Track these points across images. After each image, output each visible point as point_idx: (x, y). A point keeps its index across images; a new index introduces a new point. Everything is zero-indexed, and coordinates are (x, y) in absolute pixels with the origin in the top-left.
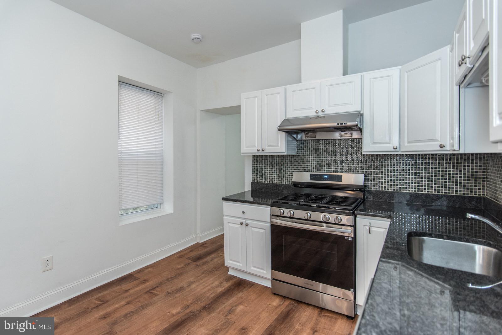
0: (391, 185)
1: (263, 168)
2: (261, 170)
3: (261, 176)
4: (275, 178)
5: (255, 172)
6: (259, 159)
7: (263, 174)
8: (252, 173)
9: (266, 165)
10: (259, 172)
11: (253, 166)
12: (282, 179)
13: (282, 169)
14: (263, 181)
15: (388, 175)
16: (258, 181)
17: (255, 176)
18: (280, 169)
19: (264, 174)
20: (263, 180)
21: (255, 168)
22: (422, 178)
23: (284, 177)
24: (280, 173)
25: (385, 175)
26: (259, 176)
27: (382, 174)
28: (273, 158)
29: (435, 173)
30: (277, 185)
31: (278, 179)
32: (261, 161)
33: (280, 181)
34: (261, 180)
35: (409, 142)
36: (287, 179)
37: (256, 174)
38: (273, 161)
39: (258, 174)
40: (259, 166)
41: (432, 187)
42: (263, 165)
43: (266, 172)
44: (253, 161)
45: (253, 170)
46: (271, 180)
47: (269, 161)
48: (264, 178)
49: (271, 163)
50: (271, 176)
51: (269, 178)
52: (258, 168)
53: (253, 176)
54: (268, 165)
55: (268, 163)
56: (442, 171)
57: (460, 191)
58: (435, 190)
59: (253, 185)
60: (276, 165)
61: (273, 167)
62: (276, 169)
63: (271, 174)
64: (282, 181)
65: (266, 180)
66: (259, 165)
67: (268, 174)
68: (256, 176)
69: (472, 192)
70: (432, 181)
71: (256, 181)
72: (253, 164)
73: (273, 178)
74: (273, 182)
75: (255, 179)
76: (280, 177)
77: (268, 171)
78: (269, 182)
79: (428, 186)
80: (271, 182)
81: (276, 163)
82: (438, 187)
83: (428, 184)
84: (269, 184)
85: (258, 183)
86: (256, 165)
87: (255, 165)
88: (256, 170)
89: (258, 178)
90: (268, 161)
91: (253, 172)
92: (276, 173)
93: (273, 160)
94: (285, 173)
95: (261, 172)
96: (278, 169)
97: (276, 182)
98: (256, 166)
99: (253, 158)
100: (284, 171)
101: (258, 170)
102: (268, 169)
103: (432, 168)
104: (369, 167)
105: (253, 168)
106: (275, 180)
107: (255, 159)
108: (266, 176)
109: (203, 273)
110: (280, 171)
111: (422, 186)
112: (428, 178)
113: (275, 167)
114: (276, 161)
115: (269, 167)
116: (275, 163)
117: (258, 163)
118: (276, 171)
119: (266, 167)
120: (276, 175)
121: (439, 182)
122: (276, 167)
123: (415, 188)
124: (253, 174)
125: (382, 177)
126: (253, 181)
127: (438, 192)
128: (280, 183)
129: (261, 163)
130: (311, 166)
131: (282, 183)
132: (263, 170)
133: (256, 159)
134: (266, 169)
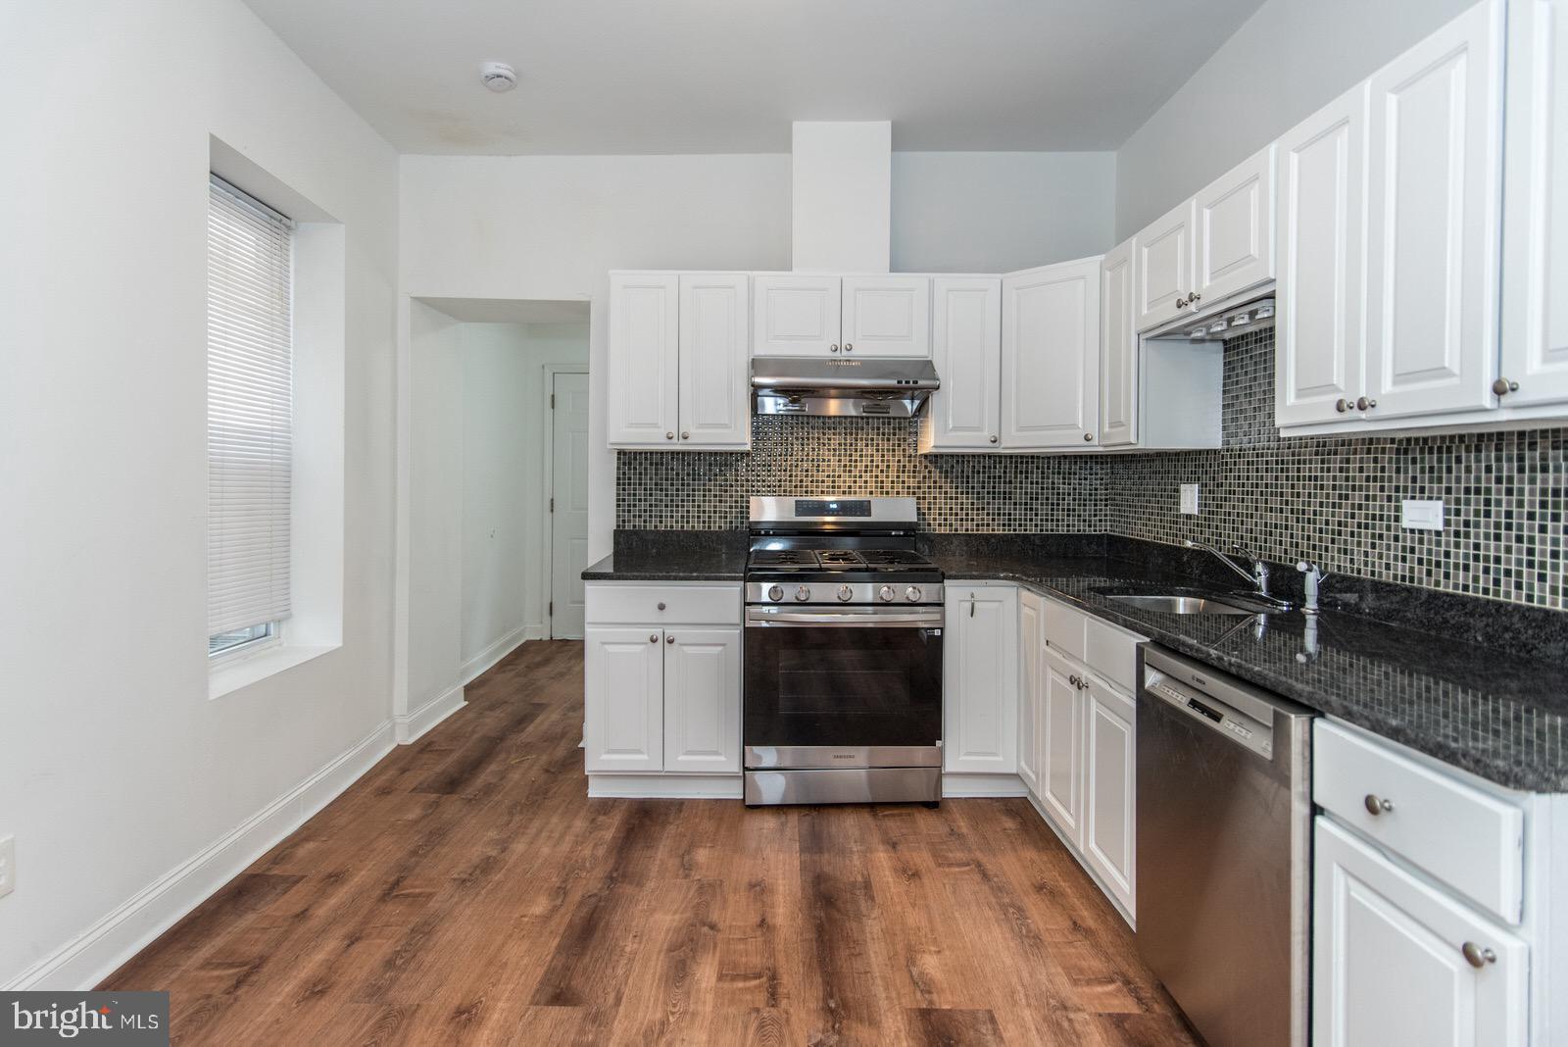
0: (962, 520)
1: (651, 489)
2: (645, 495)
3: (645, 511)
4: (688, 517)
5: (624, 500)
6: (641, 464)
7: (651, 506)
8: (615, 503)
9: (661, 479)
10: (640, 500)
11: (618, 484)
12: (710, 517)
13: (710, 490)
14: (650, 527)
15: (957, 498)
16: (634, 526)
17: (624, 511)
18: (704, 490)
19: (656, 506)
20: (651, 522)
21: (624, 490)
22: (1015, 504)
23: (715, 512)
24: (704, 501)
25: (951, 498)
26: (640, 511)
27: (946, 498)
28: (683, 460)
29: (1037, 494)
30: (696, 535)
31: (699, 517)
32: (646, 469)
33: (704, 522)
34: (645, 521)
35: (1021, 429)
36: (726, 517)
37: (629, 505)
38: (683, 470)
39: (635, 506)
40: (640, 484)
41: (1031, 520)
42: (651, 479)
43: (661, 501)
44: (618, 468)
45: (618, 495)
46: (677, 522)
47: (672, 469)
48: (656, 516)
49: (678, 474)
50: (677, 512)
51: (672, 517)
52: (635, 489)
53: (618, 511)
54: (667, 480)
55: (667, 474)
56: (1048, 489)
57: (1074, 526)
58: (1036, 525)
59: (622, 540)
60: (694, 480)
61: (683, 485)
62: (693, 490)
63: (677, 506)
64: (710, 522)
65: (661, 522)
66: (640, 479)
67: (666, 506)
68: (629, 511)
69: (1090, 526)
70: (1031, 509)
71: (628, 527)
72: (618, 479)
73: (682, 517)
74: (682, 527)
75: (624, 521)
76: (704, 512)
77: (667, 495)
78: (672, 527)
79: (1026, 520)
80: (677, 527)
81: (694, 474)
82: (1042, 520)
83: (1026, 515)
84: (673, 532)
85: (635, 532)
86: (630, 479)
87: (624, 479)
88: (629, 495)
89: (634, 516)
90: (667, 469)
91: (618, 500)
92: (694, 501)
93: (683, 465)
94: (720, 501)
95: (645, 500)
96: (699, 490)
97: (693, 527)
98: (629, 484)
99: (619, 459)
100: (715, 496)
101: (635, 495)
102: (667, 490)
103: (1032, 483)
104: (919, 482)
105: (618, 489)
106: (688, 522)
107: (624, 464)
108: (661, 511)
109: (511, 814)
110: (704, 496)
111: (1015, 520)
112: (1026, 504)
113: (688, 485)
114: (694, 469)
115: (672, 485)
116: (688, 475)
117: (635, 474)
118: (694, 496)
119: (661, 484)
120: (693, 506)
121: (1043, 510)
122: (694, 485)
123: (1004, 525)
124: (618, 506)
125: (946, 504)
126: (618, 526)
127: (1042, 530)
128: (704, 527)
129: (646, 474)
130: (791, 481)
131: (709, 527)
132: (651, 495)
133: (630, 464)
134: (661, 490)
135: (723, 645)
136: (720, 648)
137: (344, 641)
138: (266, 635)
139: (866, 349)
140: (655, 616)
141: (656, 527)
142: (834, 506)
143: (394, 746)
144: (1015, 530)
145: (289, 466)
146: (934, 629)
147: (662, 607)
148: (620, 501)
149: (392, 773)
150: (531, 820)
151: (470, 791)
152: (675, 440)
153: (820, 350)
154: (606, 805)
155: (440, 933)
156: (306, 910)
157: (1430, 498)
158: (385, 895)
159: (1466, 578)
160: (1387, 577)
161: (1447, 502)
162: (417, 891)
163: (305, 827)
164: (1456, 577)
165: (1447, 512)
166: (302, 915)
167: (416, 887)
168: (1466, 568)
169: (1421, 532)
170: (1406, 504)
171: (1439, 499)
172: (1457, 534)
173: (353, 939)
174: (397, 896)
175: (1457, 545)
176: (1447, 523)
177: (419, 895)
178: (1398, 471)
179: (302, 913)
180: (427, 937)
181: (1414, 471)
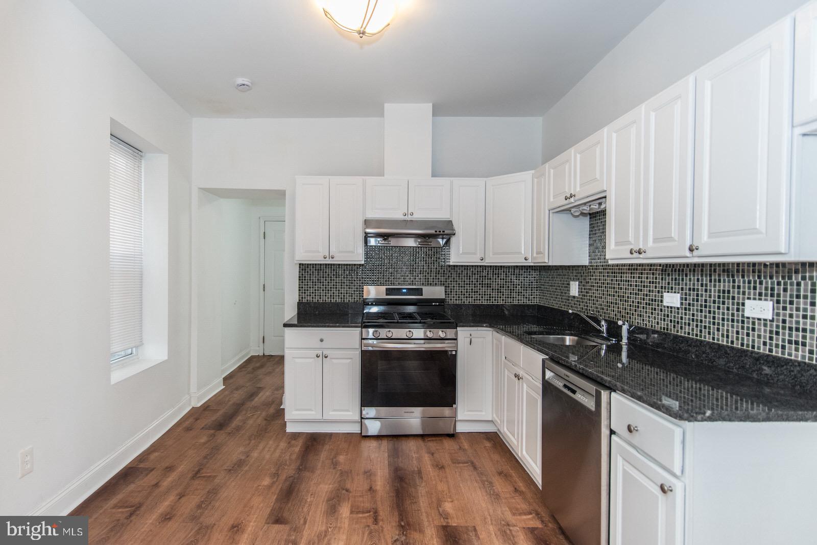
0: (467, 297)
1: (315, 282)
2: (313, 285)
3: (313, 293)
4: (333, 296)
5: (302, 288)
6: (310, 270)
7: (315, 290)
8: (298, 289)
9: (320, 277)
10: (310, 288)
11: (300, 280)
12: (344, 296)
13: (344, 283)
14: (315, 300)
15: (464, 287)
16: (307, 300)
17: (302, 293)
18: (341, 283)
19: (318, 290)
20: (315, 298)
21: (302, 282)
22: (493, 289)
23: (347, 293)
24: (341, 288)
25: (462, 287)
26: (310, 293)
27: (459, 287)
28: (331, 268)
29: (503, 284)
30: (337, 304)
31: (339, 296)
32: (313, 272)
33: (341, 298)
34: (313, 298)
35: (494, 254)
36: (352, 296)
37: (305, 290)
38: (331, 273)
39: (307, 290)
40: (310, 280)
41: (500, 297)
42: (315, 277)
43: (320, 288)
44: (300, 272)
45: (299, 285)
46: (328, 298)
47: (326, 272)
48: (318, 295)
49: (328, 275)
50: (328, 293)
51: (326, 296)
52: (308, 282)
53: (299, 293)
54: (323, 277)
55: (323, 275)
56: (509, 282)
57: (521, 300)
58: (503, 300)
59: (301, 307)
60: (336, 277)
61: (331, 280)
62: (336, 283)
63: (328, 290)
64: (344, 298)
65: (320, 298)
66: (310, 277)
67: (323, 290)
68: (305, 293)
69: (529, 300)
70: (500, 292)
71: (304, 301)
72: (300, 277)
73: (331, 296)
74: (331, 301)
75: (302, 298)
76: (341, 293)
77: (323, 285)
78: (326, 300)
79: (498, 297)
80: (328, 301)
81: (336, 275)
82: (506, 297)
83: (498, 295)
84: (326, 303)
85: (308, 303)
86: (305, 277)
87: (302, 277)
88: (305, 285)
89: (307, 295)
90: (323, 272)
91: (299, 287)
92: (336, 288)
93: (331, 270)
94: (349, 288)
95: (313, 288)
96: (339, 283)
97: (336, 301)
98: (305, 280)
99: (300, 267)
100: (347, 285)
101: (307, 285)
102: (323, 282)
103: (501, 279)
104: (446, 279)
105: (299, 282)
106: (333, 298)
107: (302, 270)
108: (320, 293)
109: (250, 440)
110: (341, 285)
111: (493, 297)
112: (498, 289)
113: (334, 280)
114: (336, 272)
115: (326, 280)
116: (334, 275)
117: (308, 275)
118: (336, 285)
119: (321, 280)
120: (336, 291)
121: (506, 292)
122: (336, 280)
123: (487, 300)
124: (299, 290)
125: (459, 289)
126: (299, 300)
127: (505, 302)
128: (341, 301)
129: (313, 275)
130: (383, 278)
131: (344, 301)
132: (315, 285)
133: (305, 270)
134: (320, 283)
135: (351, 358)
136: (350, 360)
137: (168, 357)
138: (131, 354)
139: (420, 215)
140: (319, 344)
141: (318, 300)
142: (405, 291)
143: (191, 408)
144: (493, 302)
145: (141, 271)
146: (452, 351)
147: (322, 340)
148: (300, 288)
149: (191, 420)
150: (260, 442)
151: (229, 429)
152: (327, 259)
153: (398, 215)
154: (295, 436)
155: (221, 493)
156: (158, 483)
157: (675, 292)
158: (193, 476)
159: (689, 329)
160: (658, 328)
161: (682, 294)
162: (209, 475)
163: (152, 446)
164: (685, 329)
165: (682, 299)
166: (156, 485)
167: (208, 473)
168: (689, 324)
169: (671, 307)
170: (665, 294)
171: (678, 293)
172: (686, 309)
173: (181, 496)
174: (199, 477)
175: (686, 314)
176: (682, 304)
177: (210, 476)
178: (662, 279)
179: (156, 484)
180: (214, 495)
181: (669, 280)
